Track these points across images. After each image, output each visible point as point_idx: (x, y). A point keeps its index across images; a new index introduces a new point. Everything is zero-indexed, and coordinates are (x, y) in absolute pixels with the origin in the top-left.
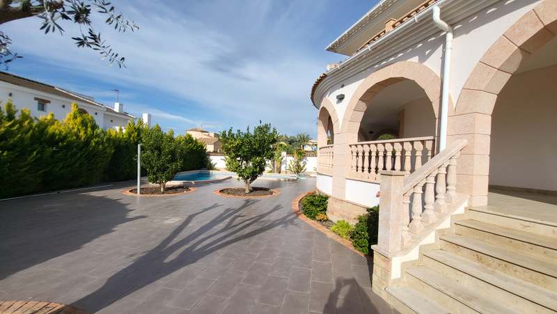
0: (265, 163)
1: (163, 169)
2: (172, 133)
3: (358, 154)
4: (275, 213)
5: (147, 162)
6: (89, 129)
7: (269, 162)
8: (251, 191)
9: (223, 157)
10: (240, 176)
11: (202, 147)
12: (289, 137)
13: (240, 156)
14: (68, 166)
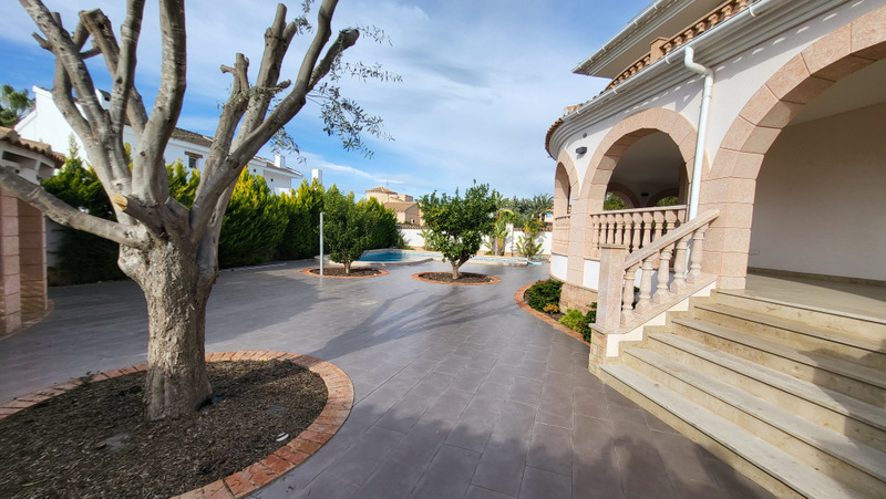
0: (480, 240)
1: (348, 245)
2: (352, 197)
3: (600, 225)
4: (491, 303)
5: (330, 235)
6: (262, 194)
7: (486, 238)
8: (460, 278)
9: (420, 231)
10: (445, 256)
11: (391, 216)
12: (520, 200)
13: (446, 229)
14: (241, 240)
